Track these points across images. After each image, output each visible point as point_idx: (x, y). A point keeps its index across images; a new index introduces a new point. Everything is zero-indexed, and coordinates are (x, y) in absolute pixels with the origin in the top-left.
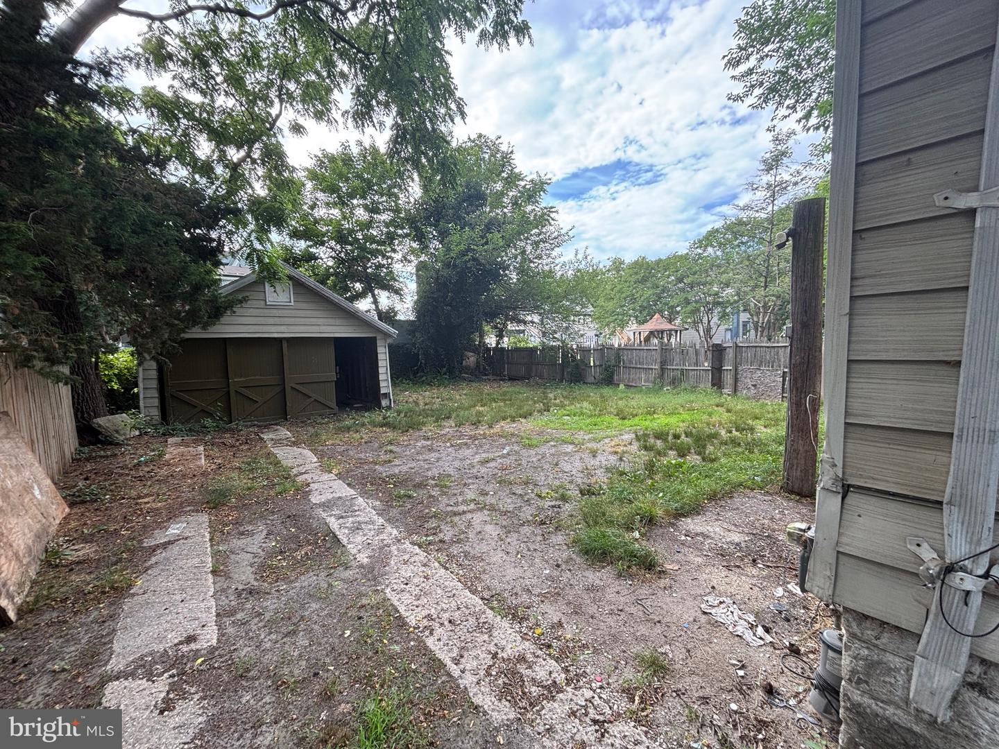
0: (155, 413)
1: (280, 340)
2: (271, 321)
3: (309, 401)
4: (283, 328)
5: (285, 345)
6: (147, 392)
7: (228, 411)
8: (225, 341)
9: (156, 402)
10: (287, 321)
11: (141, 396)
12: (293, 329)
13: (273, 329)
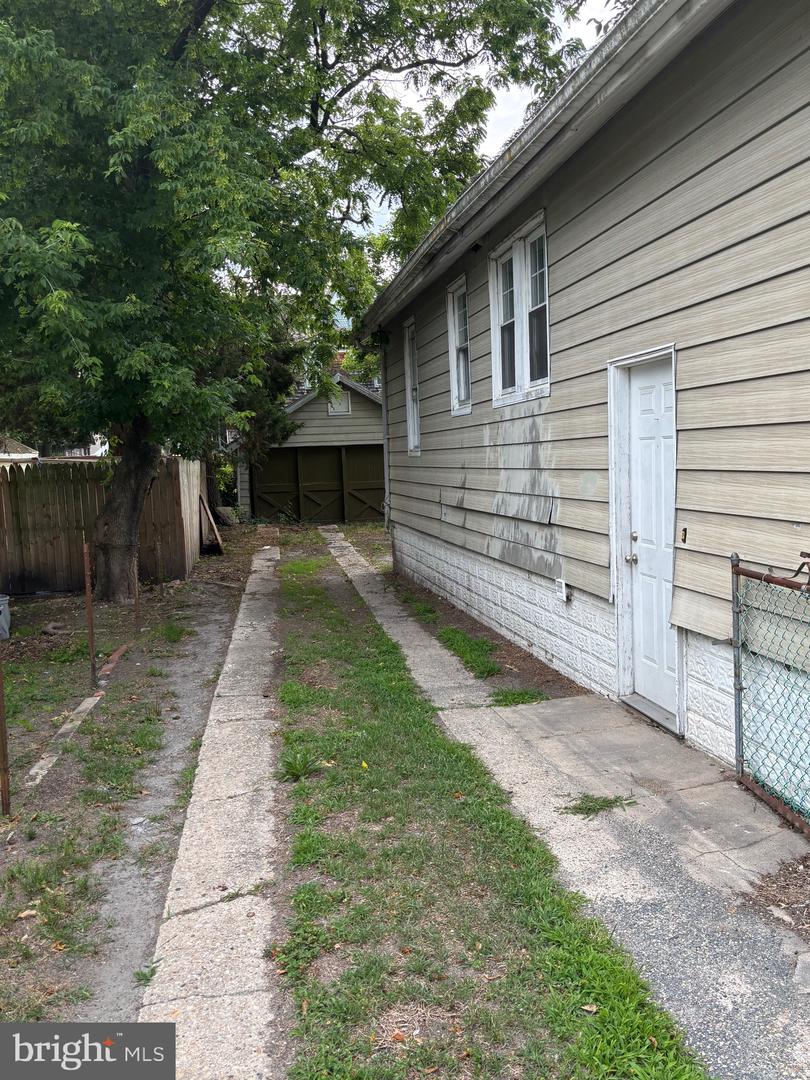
0: (247, 509)
1: (338, 449)
2: (332, 430)
3: (366, 506)
4: (342, 437)
5: (344, 452)
6: (242, 491)
7: (297, 510)
8: (296, 450)
9: (248, 501)
10: (346, 429)
11: (239, 495)
12: (351, 437)
13: (334, 438)
